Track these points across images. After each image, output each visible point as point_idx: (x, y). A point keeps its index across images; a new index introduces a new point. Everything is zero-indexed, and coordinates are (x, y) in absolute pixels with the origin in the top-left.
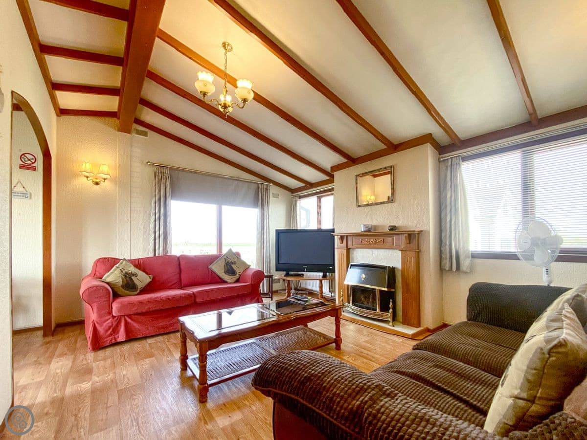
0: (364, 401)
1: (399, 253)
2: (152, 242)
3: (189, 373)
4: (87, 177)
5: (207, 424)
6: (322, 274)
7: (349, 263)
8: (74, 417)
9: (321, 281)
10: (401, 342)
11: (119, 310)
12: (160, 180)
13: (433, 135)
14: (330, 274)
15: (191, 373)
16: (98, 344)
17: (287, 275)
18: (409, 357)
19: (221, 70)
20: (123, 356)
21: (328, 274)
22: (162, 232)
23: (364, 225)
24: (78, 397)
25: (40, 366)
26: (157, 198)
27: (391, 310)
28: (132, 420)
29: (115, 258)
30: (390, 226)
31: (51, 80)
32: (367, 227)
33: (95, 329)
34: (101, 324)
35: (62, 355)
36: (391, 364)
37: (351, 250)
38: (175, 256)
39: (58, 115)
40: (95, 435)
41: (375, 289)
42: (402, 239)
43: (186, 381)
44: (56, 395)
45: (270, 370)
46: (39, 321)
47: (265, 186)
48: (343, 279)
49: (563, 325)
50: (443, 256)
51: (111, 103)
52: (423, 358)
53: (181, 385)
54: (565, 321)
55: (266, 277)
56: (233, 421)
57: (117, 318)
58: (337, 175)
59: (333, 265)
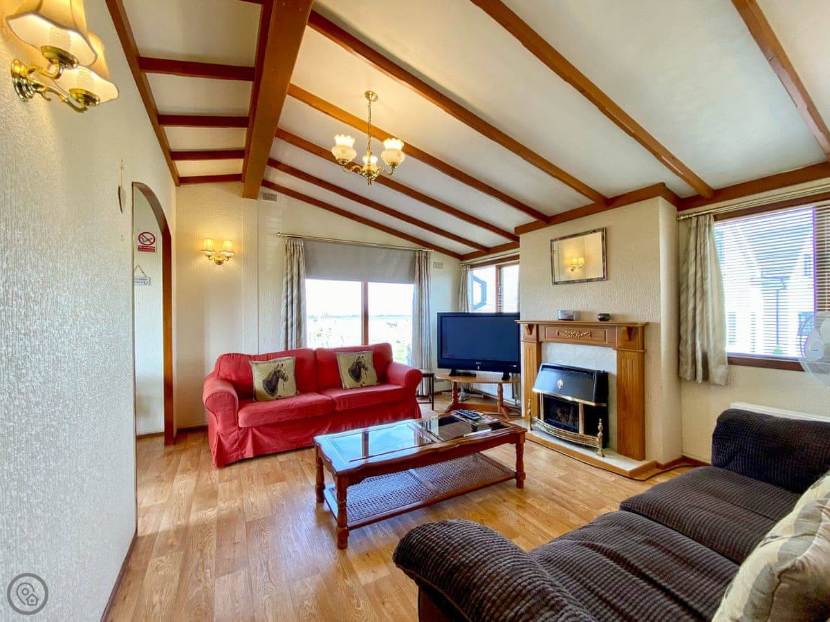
0: (519, 613)
1: (614, 353)
2: (283, 332)
3: (326, 507)
4: (209, 256)
5: (346, 578)
6: (501, 374)
7: (541, 362)
8: (199, 553)
9: (500, 385)
10: (614, 482)
11: (246, 421)
12: (292, 255)
13: (667, 186)
14: (515, 375)
15: (328, 507)
16: (224, 460)
17: (453, 374)
18: (610, 521)
19: (363, 122)
20: (250, 477)
21: (510, 374)
22: (296, 321)
23: (562, 311)
24: (203, 528)
25: (163, 484)
26: (289, 277)
27: (600, 434)
28: (261, 563)
29: (240, 354)
30: (600, 315)
31: (170, 149)
32: (566, 314)
33: (220, 443)
34: (226, 436)
35: (185, 471)
36: (585, 530)
37: (543, 345)
38: (311, 350)
39: (177, 185)
40: (222, 578)
41: (578, 403)
42: (619, 334)
43: (323, 517)
44: (179, 523)
45: (413, 547)
46: (161, 427)
47: (424, 254)
48: (532, 383)
49: (818, 528)
50: (682, 359)
51: (235, 166)
52: (630, 528)
53: (316, 523)
54: (826, 521)
55: (425, 375)
56: (378, 578)
57: (243, 430)
58: (522, 237)
59: (519, 363)
